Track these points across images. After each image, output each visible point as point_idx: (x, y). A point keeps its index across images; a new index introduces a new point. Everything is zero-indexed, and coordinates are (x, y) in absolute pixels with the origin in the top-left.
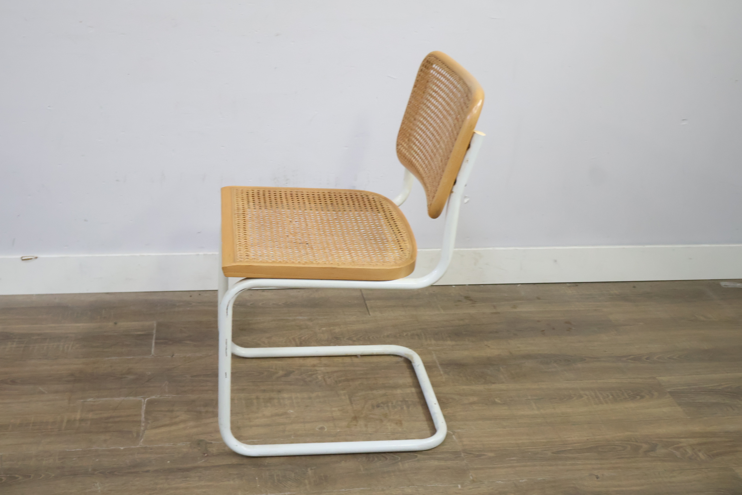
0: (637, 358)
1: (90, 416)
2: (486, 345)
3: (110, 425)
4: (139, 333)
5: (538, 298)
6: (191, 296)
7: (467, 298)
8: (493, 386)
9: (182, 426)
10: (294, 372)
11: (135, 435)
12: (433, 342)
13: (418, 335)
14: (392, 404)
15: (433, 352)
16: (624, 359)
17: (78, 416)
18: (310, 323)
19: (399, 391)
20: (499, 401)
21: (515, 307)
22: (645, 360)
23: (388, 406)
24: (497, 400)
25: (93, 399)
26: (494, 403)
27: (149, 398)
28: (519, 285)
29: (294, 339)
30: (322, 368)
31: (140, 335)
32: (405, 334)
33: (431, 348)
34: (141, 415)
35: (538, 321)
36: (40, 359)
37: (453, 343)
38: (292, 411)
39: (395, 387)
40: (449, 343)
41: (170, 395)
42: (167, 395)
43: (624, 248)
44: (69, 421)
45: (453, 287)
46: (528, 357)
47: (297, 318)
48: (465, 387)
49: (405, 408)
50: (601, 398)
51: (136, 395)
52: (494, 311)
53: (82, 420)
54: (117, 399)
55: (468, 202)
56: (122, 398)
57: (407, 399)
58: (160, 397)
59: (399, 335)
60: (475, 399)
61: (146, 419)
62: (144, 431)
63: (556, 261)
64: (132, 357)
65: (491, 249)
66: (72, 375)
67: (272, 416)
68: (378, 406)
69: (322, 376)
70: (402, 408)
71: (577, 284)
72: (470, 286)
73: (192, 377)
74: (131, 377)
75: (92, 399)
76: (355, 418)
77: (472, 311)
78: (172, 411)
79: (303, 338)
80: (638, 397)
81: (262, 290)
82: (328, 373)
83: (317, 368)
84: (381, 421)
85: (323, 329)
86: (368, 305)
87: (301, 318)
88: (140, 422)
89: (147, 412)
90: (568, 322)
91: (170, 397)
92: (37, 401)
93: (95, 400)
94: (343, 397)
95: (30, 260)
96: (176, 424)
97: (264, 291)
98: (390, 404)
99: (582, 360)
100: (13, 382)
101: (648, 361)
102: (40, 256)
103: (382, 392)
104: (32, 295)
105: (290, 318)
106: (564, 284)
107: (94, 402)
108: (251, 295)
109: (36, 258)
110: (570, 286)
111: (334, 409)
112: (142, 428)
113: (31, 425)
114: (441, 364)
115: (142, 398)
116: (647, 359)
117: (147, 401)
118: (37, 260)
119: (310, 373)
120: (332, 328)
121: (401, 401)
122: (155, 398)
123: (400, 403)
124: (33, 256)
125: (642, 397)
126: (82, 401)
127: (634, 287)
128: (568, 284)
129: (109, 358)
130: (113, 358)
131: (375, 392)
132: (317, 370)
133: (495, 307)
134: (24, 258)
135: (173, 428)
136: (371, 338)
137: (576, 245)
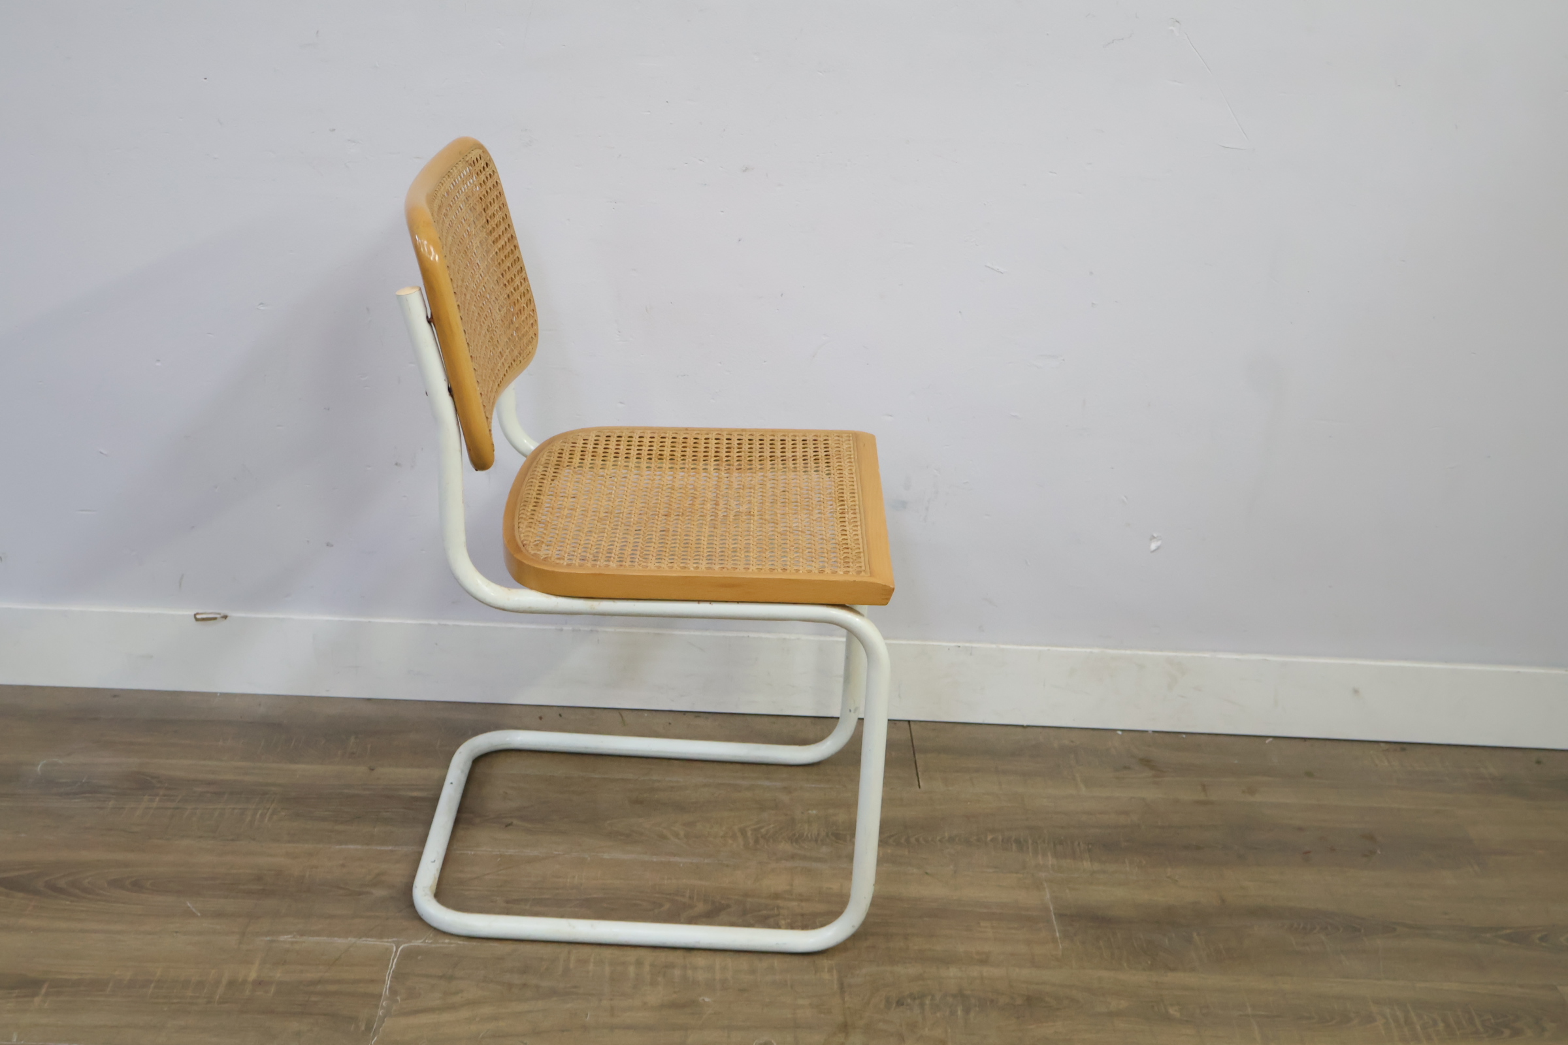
0: (1520, 937)
1: (278, 974)
2: (1168, 877)
3: (314, 999)
4: (415, 794)
5: (1309, 774)
6: (541, 718)
7: (1146, 762)
8: (1171, 978)
9: (464, 1013)
10: (728, 906)
11: (363, 1028)
12: (1051, 861)
13: (1018, 841)
14: (933, 999)
15: (1045, 885)
16: (1488, 935)
17: (253, 975)
18: (784, 798)
19: (953, 971)
20: (1178, 1015)
21: (1251, 791)
22: (1537, 941)
23: (922, 1005)
24: (1173, 1011)
25: (291, 938)
26: (1167, 1019)
27: (406, 945)
28: (1271, 739)
29: (743, 831)
30: (795, 904)
31: (416, 799)
32: (989, 837)
33: (1043, 875)
34: (384, 982)
35: (1300, 829)
36: (200, 837)
37: (1097, 866)
38: (707, 1000)
39: (948, 960)
40: (1086, 865)
41: (452, 941)
42: (447, 941)
43: (1519, 672)
44: (232, 983)
45: (1118, 734)
46: (1261, 912)
47: (760, 782)
48: (1105, 974)
49: (959, 1012)
50: (1418, 1027)
51: (381, 936)
52: (1202, 797)
53: (259, 983)
54: (341, 942)
55: (1158, 548)
56: (351, 940)
57: (968, 992)
58: (431, 943)
59: (975, 838)
60: (1124, 1004)
61: (393, 992)
62: (382, 1020)
63: (1356, 691)
64: (390, 848)
65: (1207, 655)
66: (259, 878)
67: (662, 1006)
68: (900, 1003)
69: (789, 921)
70: (953, 1013)
71: (1405, 746)
72: (1157, 734)
73: (507, 902)
74: (379, 893)
75: (289, 936)
76: (845, 1028)
77: (1151, 794)
78: (451, 978)
79: (763, 831)
80: (1507, 1032)
81: (696, 714)
82: (802, 915)
83: (780, 903)
84: (902, 1038)
85: (810, 812)
86: (920, 763)
87: (767, 783)
88: (380, 996)
89: (397, 977)
90: (1370, 837)
91: (453, 945)
92: (177, 932)
93: (294, 940)
94: (826, 976)
95: (212, 622)
96: (453, 1007)
97: (699, 716)
98: (927, 1001)
99: (1388, 928)
100: (137, 885)
101: (1544, 944)
102: (233, 614)
103: (913, 970)
104: (214, 695)
105: (745, 783)
106: (1376, 746)
107: (292, 943)
108: (670, 724)
109: (225, 617)
110: (1387, 750)
111: (800, 1002)
112: (381, 1012)
113: (152, 985)
114: (1060, 916)
115: (394, 942)
116: (1542, 939)
117: (402, 950)
118: (225, 622)
119: (765, 912)
120: (831, 811)
121: (954, 996)
122: (420, 944)
123: (950, 1000)
124: (219, 614)
125: (1516, 1033)
126: (268, 938)
127: (1539, 762)
128: (1382, 745)
129: (343, 847)
130: (351, 847)
131: (900, 969)
132: (778, 907)
133: (1204, 787)
134: (198, 616)
135: (446, 1017)
136: (913, 840)
137: (1406, 659)
